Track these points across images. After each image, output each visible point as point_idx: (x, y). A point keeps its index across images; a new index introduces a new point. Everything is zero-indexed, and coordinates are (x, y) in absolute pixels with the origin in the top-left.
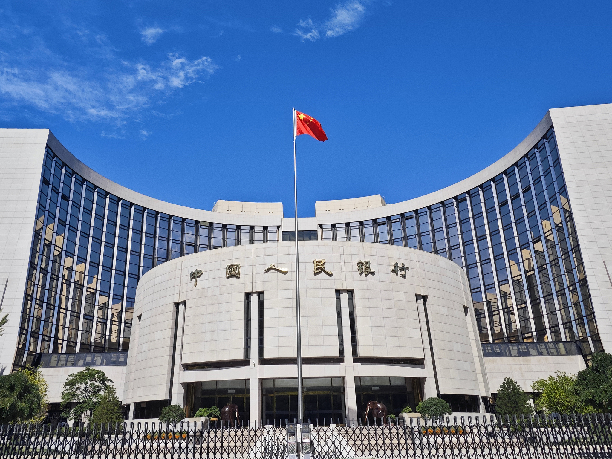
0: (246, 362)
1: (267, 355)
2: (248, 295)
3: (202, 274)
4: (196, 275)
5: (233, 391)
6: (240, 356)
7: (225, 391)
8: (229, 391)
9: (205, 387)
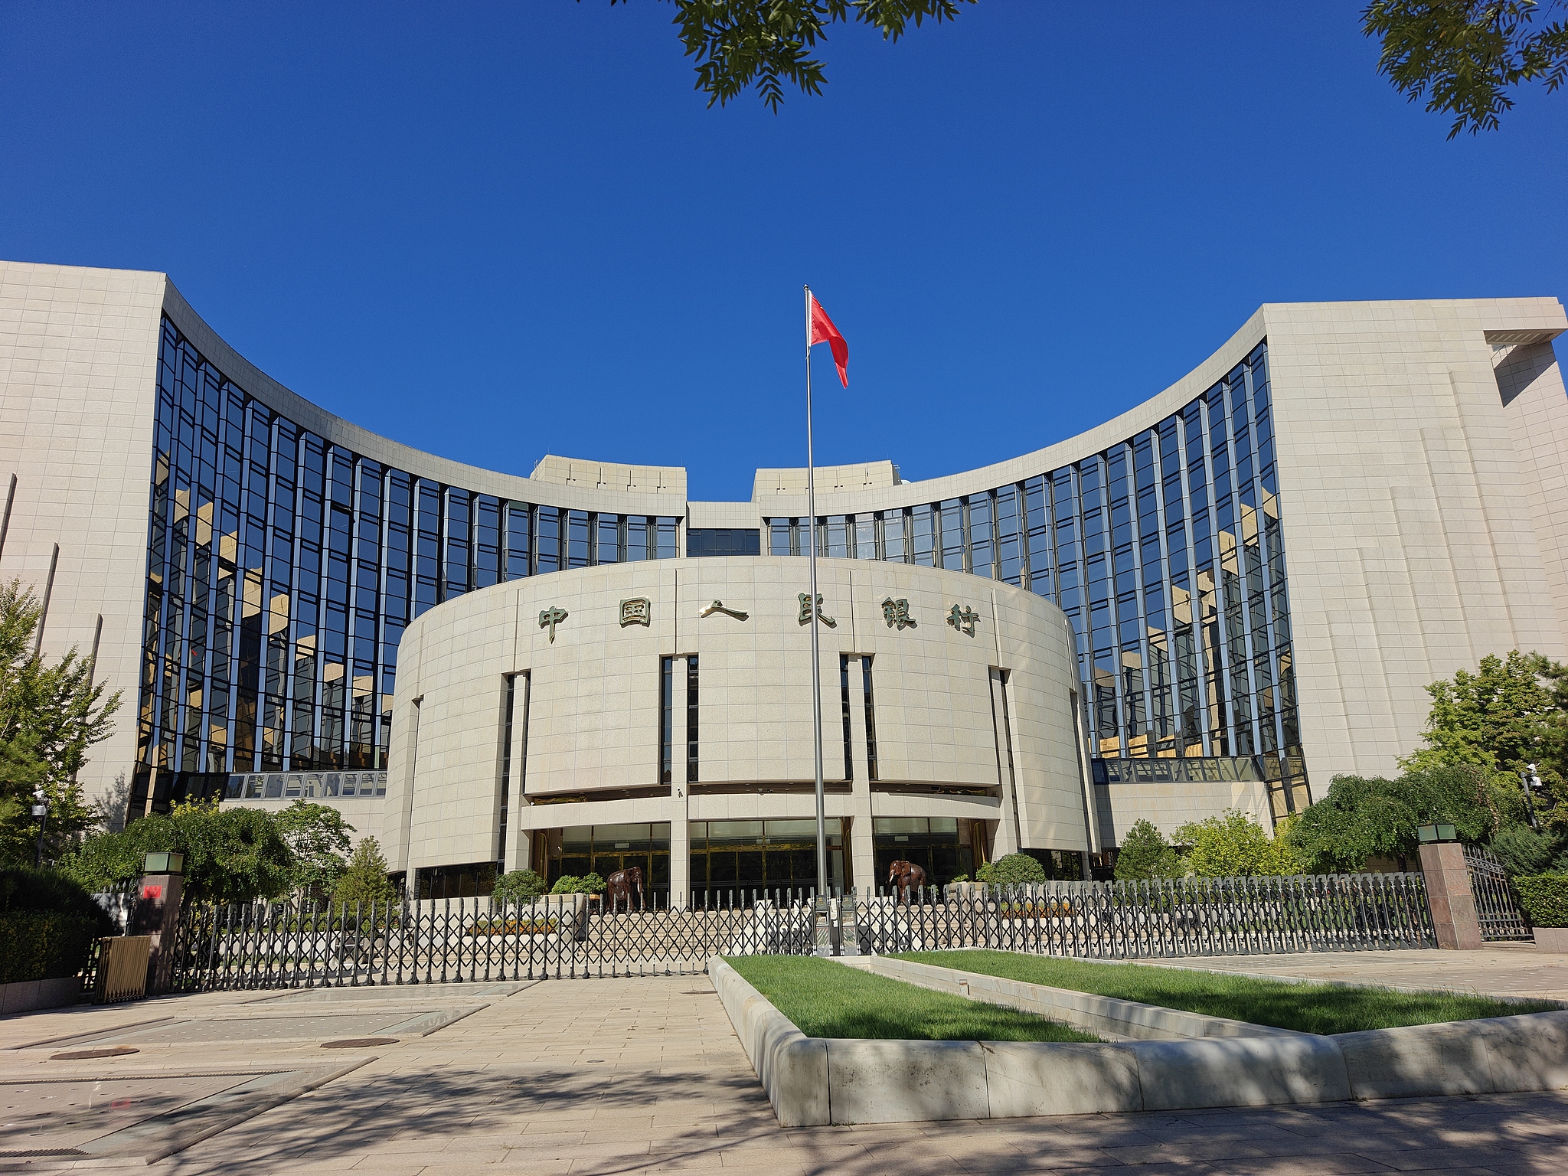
0: (662, 789)
1: (704, 776)
2: (666, 661)
3: (566, 615)
4: (552, 619)
5: (626, 846)
6: (653, 779)
7: (610, 846)
8: (617, 846)
9: (567, 838)
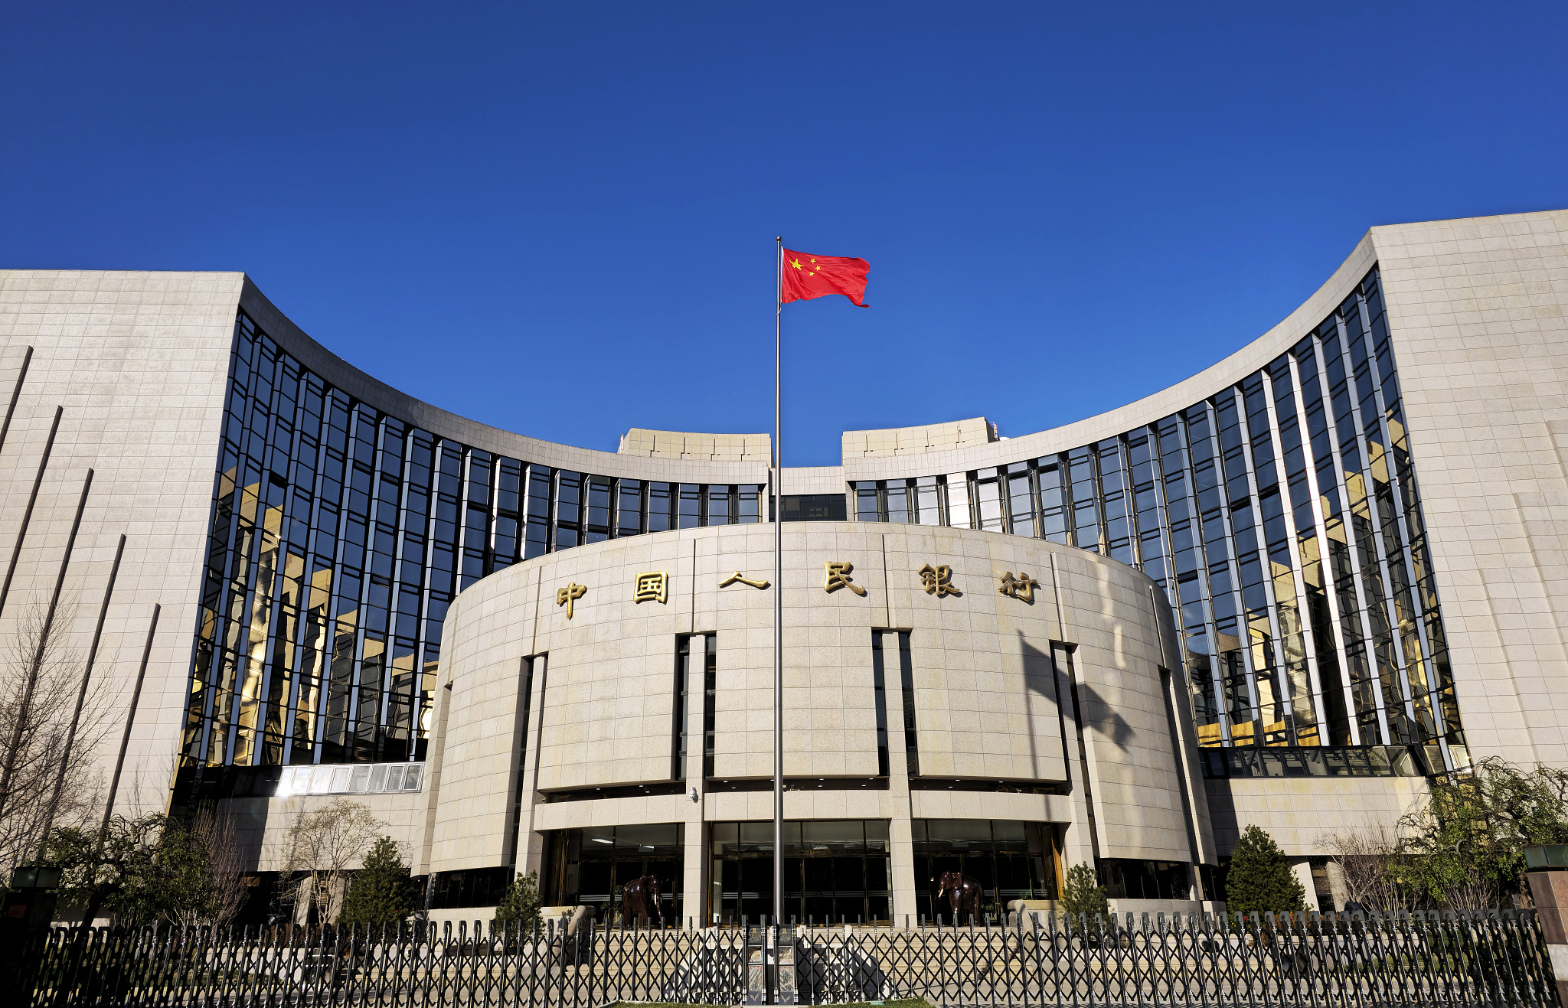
0: (675, 786)
1: (720, 772)
3: (584, 592)
4: (571, 595)
6: (664, 774)
7: (631, 849)
8: (641, 850)
9: (586, 839)
